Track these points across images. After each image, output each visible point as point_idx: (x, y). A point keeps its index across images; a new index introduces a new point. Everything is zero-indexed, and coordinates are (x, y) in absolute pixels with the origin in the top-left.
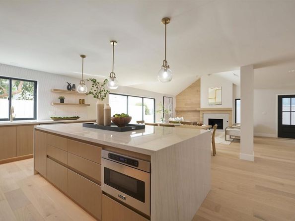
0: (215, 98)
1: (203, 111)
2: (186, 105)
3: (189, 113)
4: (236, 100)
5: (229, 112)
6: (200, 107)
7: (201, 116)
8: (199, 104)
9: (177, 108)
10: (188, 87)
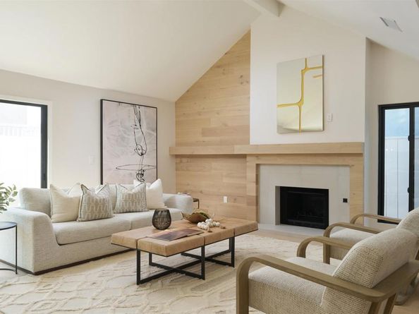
0: (300, 103)
1: (257, 156)
2: (204, 133)
3: (216, 164)
4: (382, 109)
5: (349, 161)
6: (248, 141)
7: (251, 175)
8: (246, 130)
9: (178, 144)
10: (211, 69)
